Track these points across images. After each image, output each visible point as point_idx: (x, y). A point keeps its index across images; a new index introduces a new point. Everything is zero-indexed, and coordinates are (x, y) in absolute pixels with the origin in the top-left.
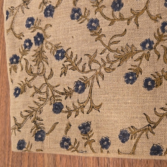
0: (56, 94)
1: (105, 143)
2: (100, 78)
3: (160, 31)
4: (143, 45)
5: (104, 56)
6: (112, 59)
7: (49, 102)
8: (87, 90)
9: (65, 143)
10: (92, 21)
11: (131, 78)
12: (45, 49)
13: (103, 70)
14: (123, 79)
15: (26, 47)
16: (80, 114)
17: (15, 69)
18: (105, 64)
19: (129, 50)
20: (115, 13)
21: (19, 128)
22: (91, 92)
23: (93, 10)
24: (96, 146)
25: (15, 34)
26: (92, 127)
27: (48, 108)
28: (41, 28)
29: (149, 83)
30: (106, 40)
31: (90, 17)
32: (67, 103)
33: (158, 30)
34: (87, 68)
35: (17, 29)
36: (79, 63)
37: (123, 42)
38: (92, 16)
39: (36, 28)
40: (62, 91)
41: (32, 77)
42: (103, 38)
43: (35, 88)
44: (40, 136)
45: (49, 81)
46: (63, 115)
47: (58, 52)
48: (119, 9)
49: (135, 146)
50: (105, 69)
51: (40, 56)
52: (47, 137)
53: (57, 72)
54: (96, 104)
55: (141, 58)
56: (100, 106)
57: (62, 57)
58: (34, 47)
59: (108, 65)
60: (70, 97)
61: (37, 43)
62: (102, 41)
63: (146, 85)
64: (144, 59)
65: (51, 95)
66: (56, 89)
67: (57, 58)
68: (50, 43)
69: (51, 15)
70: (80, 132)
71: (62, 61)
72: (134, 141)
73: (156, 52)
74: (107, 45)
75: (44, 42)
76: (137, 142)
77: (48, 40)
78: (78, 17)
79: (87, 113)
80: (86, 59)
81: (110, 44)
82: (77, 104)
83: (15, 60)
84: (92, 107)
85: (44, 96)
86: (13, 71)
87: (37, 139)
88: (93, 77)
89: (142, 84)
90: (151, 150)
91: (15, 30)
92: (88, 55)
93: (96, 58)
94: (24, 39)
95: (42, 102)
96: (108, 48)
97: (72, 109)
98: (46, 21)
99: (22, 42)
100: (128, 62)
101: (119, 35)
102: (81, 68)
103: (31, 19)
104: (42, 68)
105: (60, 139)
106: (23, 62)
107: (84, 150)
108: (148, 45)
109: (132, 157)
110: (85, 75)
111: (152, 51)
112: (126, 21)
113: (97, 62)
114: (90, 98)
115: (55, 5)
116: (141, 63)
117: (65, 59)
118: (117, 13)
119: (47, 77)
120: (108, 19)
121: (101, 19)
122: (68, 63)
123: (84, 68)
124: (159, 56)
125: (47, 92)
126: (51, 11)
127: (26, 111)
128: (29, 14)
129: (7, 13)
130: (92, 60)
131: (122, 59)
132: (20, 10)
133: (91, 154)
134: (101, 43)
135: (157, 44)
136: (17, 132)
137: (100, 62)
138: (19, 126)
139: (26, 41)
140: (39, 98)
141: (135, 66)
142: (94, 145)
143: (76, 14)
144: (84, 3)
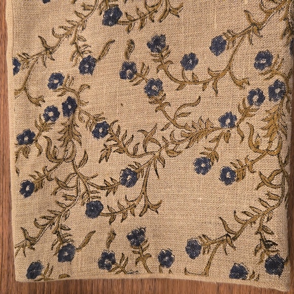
0: (92, 189)
1: (166, 259)
2: (159, 165)
3: (246, 102)
4: (222, 120)
5: (167, 133)
6: (177, 137)
7: (80, 201)
8: (140, 182)
9: (107, 260)
10: (152, 82)
11: (203, 165)
12: (77, 121)
13: (163, 153)
14: (192, 167)
15: (48, 118)
16: (130, 216)
17: (26, 153)
18: (167, 145)
19: (203, 126)
20: (186, 72)
21: (32, 244)
22: (145, 185)
23: (154, 66)
24: (153, 263)
25: (29, 97)
26: (148, 235)
27: (78, 211)
28: (73, 91)
29: (228, 175)
30: (171, 111)
31: (149, 77)
32: (109, 201)
33: (244, 101)
34: (141, 150)
35: (34, 90)
36: (128, 143)
37: (196, 114)
38: (152, 75)
39: (66, 90)
40: (102, 184)
41: (55, 164)
42: (167, 108)
43: (58, 181)
44: (66, 254)
45: (81, 170)
46: (102, 220)
47: (98, 126)
48: (191, 67)
49: (209, 263)
50: (167, 152)
51: (69, 133)
52: (77, 255)
53: (94, 156)
54: (154, 202)
55: (217, 139)
56: (159, 204)
57: (104, 134)
58: (62, 119)
59: (171, 147)
60: (114, 193)
61: (67, 112)
62: (164, 112)
63: (223, 178)
64: (222, 140)
65: (83, 190)
66: (92, 181)
67: (96, 134)
68: (86, 113)
69: (91, 71)
70: (129, 243)
71: (102, 141)
72: (207, 257)
73: (240, 132)
74: (172, 117)
75: (77, 111)
76: (211, 258)
77: (84, 108)
78: (131, 76)
79: (140, 216)
80: (140, 138)
81: (176, 116)
82: (124, 203)
83: (26, 139)
84: (147, 207)
85: (73, 193)
86: (21, 155)
87: (61, 258)
88: (149, 164)
89: (218, 176)
90: (232, 271)
91: (29, 91)
92: (142, 131)
93: (155, 136)
94: (44, 106)
95: (68, 202)
96: (173, 122)
97: (117, 210)
98: (81, 79)
99: (41, 110)
100: (201, 143)
101: (190, 105)
102: (131, 150)
103: (59, 77)
104: (70, 150)
105: (99, 256)
106: (42, 142)
107: (134, 270)
108: (228, 121)
109: (203, 279)
110: (136, 160)
111: (234, 130)
112: (201, 85)
113: (157, 142)
114: (143, 193)
115: (96, 57)
116: (217, 146)
117: (108, 136)
118: (188, 74)
119: (77, 164)
120: (176, 80)
121: (166, 80)
122: (113, 142)
123: (136, 150)
124: (243, 138)
125: (77, 186)
126: (90, 65)
127: (44, 217)
128: (54, 67)
129: (16, 62)
130: (149, 138)
131: (192, 138)
132: (40, 60)
133: (144, 275)
134: (162, 115)
135: (241, 120)
136: (27, 250)
137: (161, 142)
138: (31, 242)
139: (49, 109)
140: (65, 196)
141: (210, 149)
142: (149, 262)
143: (128, 71)
144: (142, 55)
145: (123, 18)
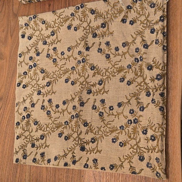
0: (33, 139)
1: (49, 161)
2: (50, 134)
5: (52, 125)
6: (54, 127)
7: (30, 143)
8: (45, 139)
9: (34, 160)
10: (48, 111)
11: (60, 135)
12: (30, 120)
13: (51, 131)
14: (58, 135)
15: (23, 119)
16: (41, 148)
17: (18, 128)
18: (52, 129)
19: (60, 124)
20: (56, 109)
21: (17, 153)
22: (46, 140)
23: (49, 107)
24: (46, 162)
25: (19, 113)
26: (45, 154)
27: (29, 145)
28: (29, 112)
31: (48, 110)
32: (37, 143)
33: (70, 118)
35: (20, 111)
36: (42, 127)
37: (59, 121)
39: (27, 111)
40: (35, 138)
41: (24, 132)
42: (52, 118)
43: (25, 136)
44: (25, 157)
45: (31, 134)
46: (35, 149)
47: (35, 122)
48: (58, 108)
51: (28, 123)
52: (28, 158)
53: (34, 130)
55: (64, 128)
56: (49, 146)
57: (37, 124)
58: (26, 119)
59: (53, 129)
60: (38, 141)
61: (27, 118)
62: (51, 120)
63: (65, 139)
65: (31, 140)
66: (33, 137)
67: (35, 124)
68: (32, 118)
69: (34, 107)
70: (40, 156)
73: (69, 126)
75: (30, 118)
78: (44, 109)
79: (44, 148)
80: (45, 126)
81: (54, 121)
82: (40, 144)
83: (18, 124)
84: (46, 146)
85: (28, 140)
86: (17, 128)
87: (24, 158)
88: (47, 134)
91: (19, 112)
92: (46, 124)
93: (49, 126)
94: (22, 115)
95: (27, 143)
96: (53, 123)
98: (31, 109)
99: (21, 117)
100: (60, 129)
101: (57, 118)
102: (43, 130)
103: (26, 108)
104: (28, 128)
105: (32, 159)
106: (21, 125)
107: (41, 164)
108: (66, 123)
109: (58, 167)
110: (44, 132)
111: (68, 126)
112: (60, 113)
114: (45, 142)
115: (35, 103)
116: (64, 130)
117: (37, 125)
120: (54, 111)
121: (51, 111)
122: (39, 127)
123: (44, 130)
124: (70, 128)
125: (29, 138)
126: (34, 105)
127: (21, 146)
128: (25, 105)
129: (17, 104)
130: (47, 127)
131: (58, 127)
132: (22, 103)
133: (43, 166)
135: (70, 123)
136: (16, 155)
137: (50, 128)
138: (17, 152)
140: (26, 141)
141: (62, 131)
142: (45, 161)
143: (43, 107)
144: (46, 104)
145: (42, 93)
